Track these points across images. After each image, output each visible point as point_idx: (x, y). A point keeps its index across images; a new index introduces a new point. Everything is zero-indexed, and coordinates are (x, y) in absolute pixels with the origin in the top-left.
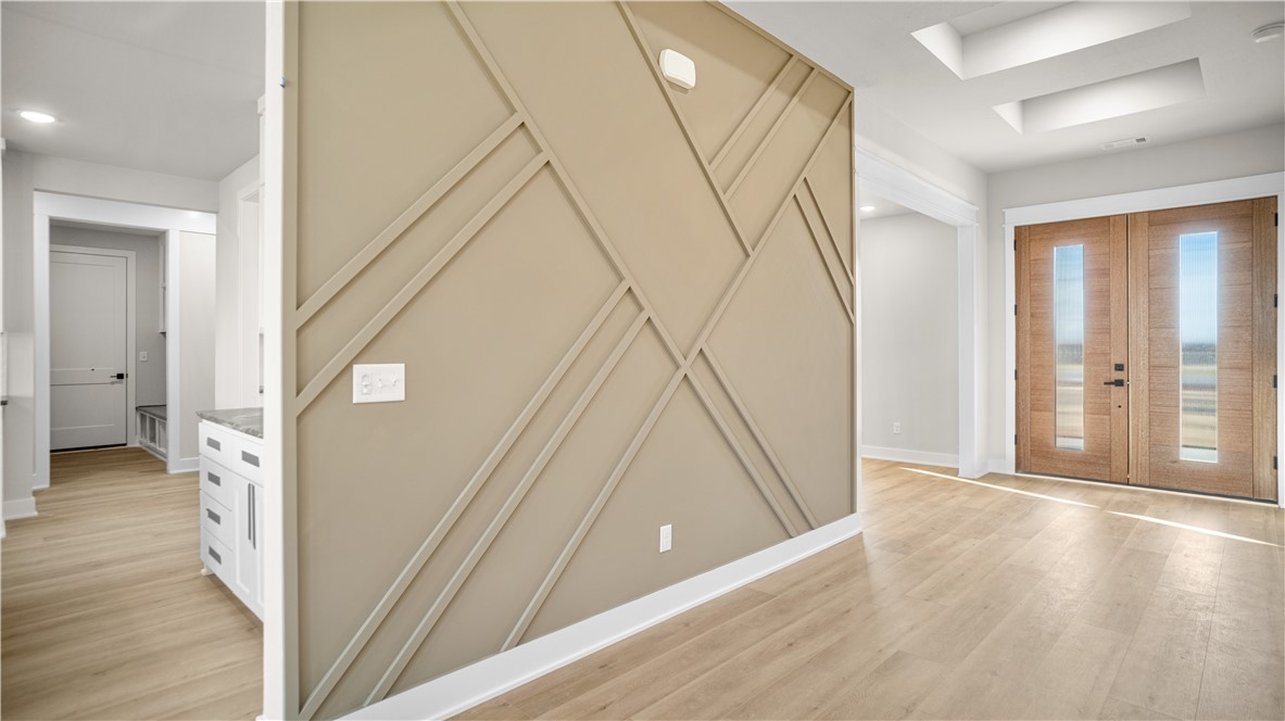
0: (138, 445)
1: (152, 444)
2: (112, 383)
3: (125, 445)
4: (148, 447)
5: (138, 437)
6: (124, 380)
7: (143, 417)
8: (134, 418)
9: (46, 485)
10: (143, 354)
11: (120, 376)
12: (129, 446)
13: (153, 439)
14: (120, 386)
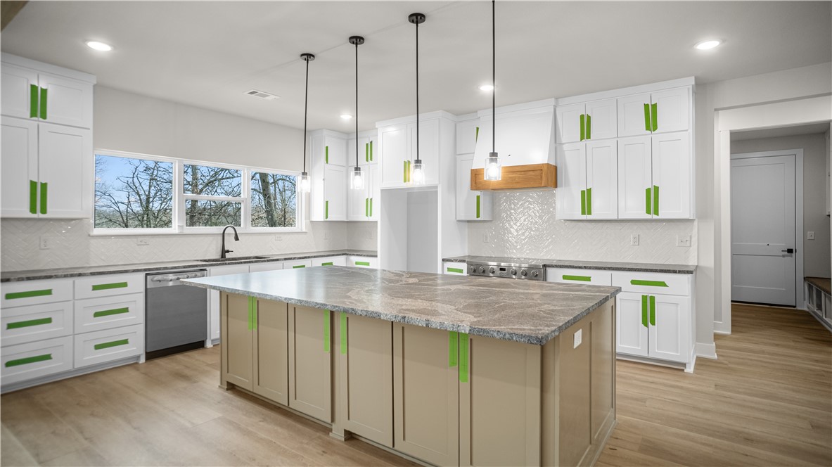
0: (806, 309)
1: (818, 312)
2: (783, 256)
3: (795, 307)
4: (814, 312)
5: (806, 302)
6: (794, 254)
7: (810, 287)
8: (803, 287)
9: (727, 331)
10: (810, 234)
11: (790, 251)
12: (798, 308)
13: (819, 307)
14: (790, 260)
